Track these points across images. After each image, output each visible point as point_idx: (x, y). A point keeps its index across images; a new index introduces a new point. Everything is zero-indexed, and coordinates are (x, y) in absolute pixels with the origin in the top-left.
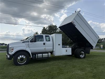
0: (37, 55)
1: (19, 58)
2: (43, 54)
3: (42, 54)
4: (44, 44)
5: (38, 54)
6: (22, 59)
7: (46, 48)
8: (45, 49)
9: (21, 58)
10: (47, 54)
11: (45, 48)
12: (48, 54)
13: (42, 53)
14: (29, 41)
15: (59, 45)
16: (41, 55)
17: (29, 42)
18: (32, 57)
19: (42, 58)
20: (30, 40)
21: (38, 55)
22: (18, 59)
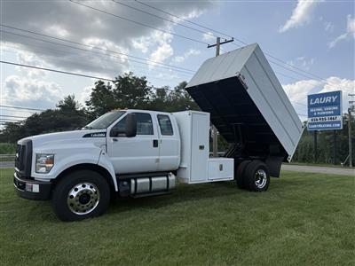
0: (133, 181)
1: (74, 193)
2: (153, 179)
3: (150, 178)
4: (155, 143)
5: (135, 179)
6: (85, 197)
7: (161, 157)
8: (158, 160)
9: (82, 192)
10: (165, 178)
11: (157, 157)
12: (167, 177)
13: (150, 174)
14: (105, 133)
15: (201, 147)
16: (148, 180)
17: (108, 134)
18: (117, 190)
19: (148, 193)
20: (109, 128)
21: (139, 181)
22: (72, 197)
